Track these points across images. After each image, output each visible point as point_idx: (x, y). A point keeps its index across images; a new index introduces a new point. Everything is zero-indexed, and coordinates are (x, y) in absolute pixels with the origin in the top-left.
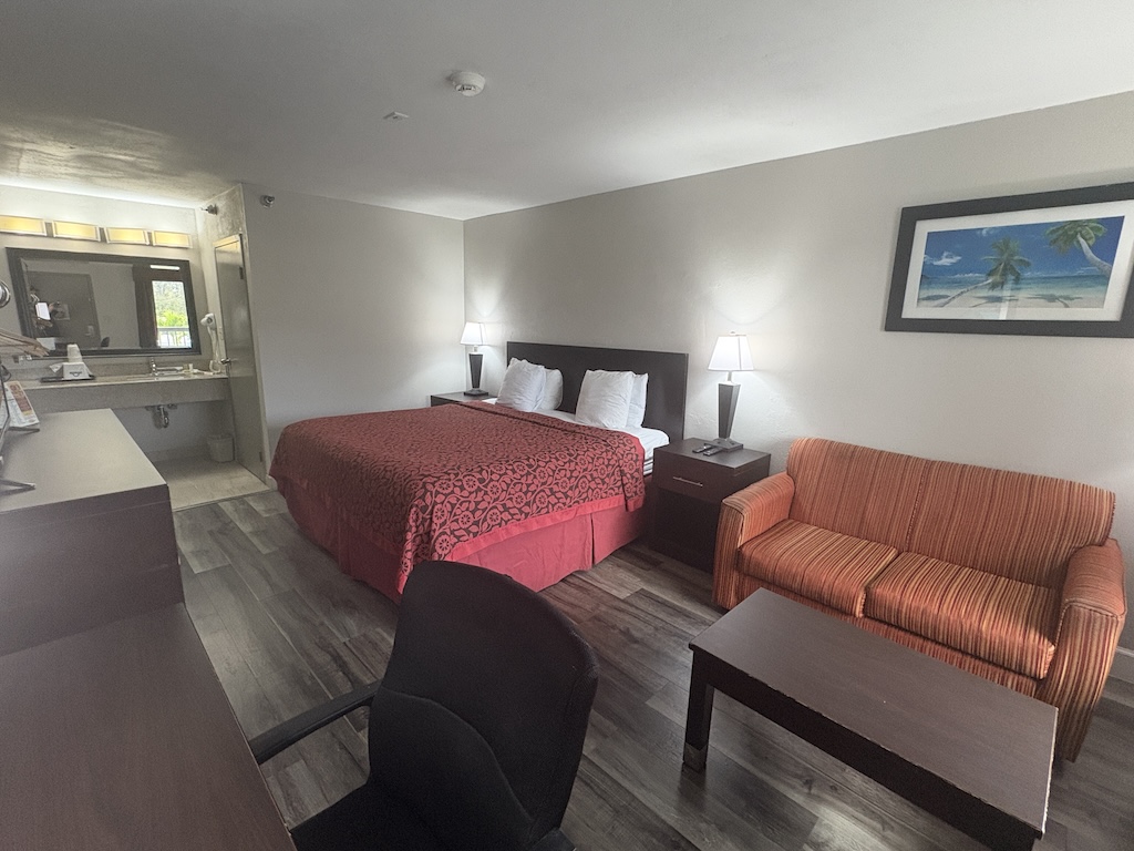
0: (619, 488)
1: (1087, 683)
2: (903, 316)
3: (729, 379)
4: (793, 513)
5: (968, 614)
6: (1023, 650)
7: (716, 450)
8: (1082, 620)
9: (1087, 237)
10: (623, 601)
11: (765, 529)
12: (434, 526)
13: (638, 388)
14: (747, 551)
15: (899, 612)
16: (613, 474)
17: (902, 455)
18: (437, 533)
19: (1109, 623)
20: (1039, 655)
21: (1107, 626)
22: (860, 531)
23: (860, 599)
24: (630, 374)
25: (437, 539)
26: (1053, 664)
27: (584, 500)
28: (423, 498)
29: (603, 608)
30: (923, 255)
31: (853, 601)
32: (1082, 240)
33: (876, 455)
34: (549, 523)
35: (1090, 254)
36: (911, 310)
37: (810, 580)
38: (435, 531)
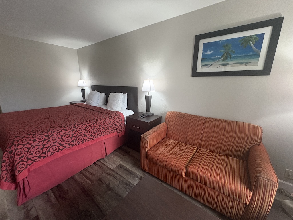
0: (115, 130)
1: (265, 208)
2: (197, 72)
3: (148, 94)
4: (167, 136)
5: (220, 178)
6: (240, 195)
7: (145, 116)
8: (262, 185)
9: (253, 41)
10: (112, 170)
11: (157, 143)
12: (15, 159)
13: (124, 98)
14: (149, 152)
15: (197, 177)
16: (112, 126)
17: (198, 116)
18: (17, 162)
19: (273, 186)
20: (247, 196)
21: (272, 187)
22: (186, 141)
23: (184, 171)
24: (121, 93)
25: (18, 164)
26: (251, 200)
27: (100, 136)
28: (10, 148)
29: (104, 175)
30: (202, 51)
31: (182, 172)
32: (251, 42)
33: (190, 116)
34: (84, 146)
35: (253, 47)
36: (199, 70)
37: (168, 164)
38: (16, 161)
